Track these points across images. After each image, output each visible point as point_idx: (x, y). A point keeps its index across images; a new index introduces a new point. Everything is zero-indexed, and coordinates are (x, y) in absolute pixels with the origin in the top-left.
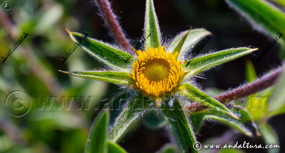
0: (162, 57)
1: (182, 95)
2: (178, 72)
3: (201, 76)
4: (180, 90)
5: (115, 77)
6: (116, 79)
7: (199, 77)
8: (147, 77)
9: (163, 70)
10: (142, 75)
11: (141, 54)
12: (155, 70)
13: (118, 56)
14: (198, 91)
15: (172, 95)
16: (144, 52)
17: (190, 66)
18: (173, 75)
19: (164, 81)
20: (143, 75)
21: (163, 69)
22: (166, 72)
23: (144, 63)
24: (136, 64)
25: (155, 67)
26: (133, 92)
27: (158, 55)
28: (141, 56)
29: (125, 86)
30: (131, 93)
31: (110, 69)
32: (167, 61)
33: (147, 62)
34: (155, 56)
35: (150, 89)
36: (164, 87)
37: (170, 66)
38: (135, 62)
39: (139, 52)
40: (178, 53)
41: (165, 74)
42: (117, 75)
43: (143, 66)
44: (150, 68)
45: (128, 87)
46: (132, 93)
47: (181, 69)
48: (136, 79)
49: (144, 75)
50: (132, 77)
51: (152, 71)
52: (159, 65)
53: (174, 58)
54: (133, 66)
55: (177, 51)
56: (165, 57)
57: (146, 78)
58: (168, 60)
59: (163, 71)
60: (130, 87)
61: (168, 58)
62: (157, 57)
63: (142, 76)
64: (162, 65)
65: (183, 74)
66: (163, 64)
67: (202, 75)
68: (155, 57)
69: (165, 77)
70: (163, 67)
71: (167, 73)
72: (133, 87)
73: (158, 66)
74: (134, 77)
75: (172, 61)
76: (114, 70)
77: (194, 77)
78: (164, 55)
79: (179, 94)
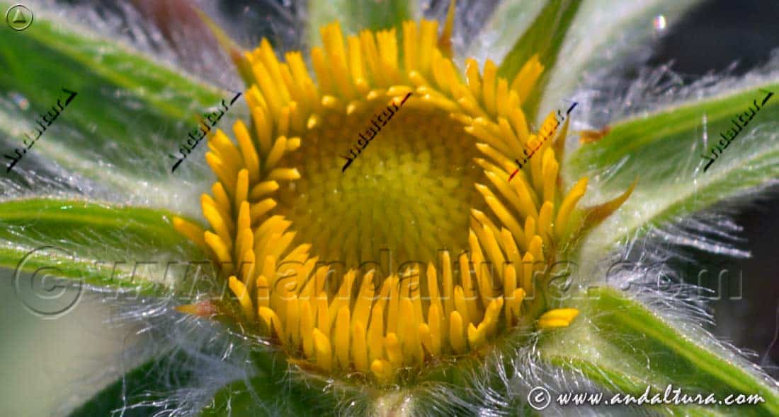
0: (427, 97)
1: (567, 369)
2: (540, 201)
3: (712, 237)
4: (549, 336)
5: (86, 243)
6: (89, 251)
7: (695, 243)
8: (312, 242)
9: (430, 193)
10: (278, 222)
11: (269, 70)
12: (375, 189)
13: (112, 87)
14: (683, 344)
15: (493, 369)
16: (294, 58)
17: (628, 164)
18: (498, 223)
19: (432, 271)
20: (287, 223)
21: (429, 183)
22: (454, 203)
23: (296, 142)
24: (239, 149)
25: (373, 167)
26: (209, 347)
27: (397, 82)
28: (271, 91)
29: (152, 302)
30: (198, 355)
31: (45, 184)
32: (462, 125)
33: (315, 129)
34: (373, 86)
35: (333, 327)
36: (435, 309)
37: (481, 161)
38: (232, 134)
39: (262, 58)
40: (540, 68)
41: (447, 217)
42: (93, 226)
43: (289, 159)
44: (334, 174)
45: (179, 316)
46: (204, 357)
47: (559, 181)
48: (234, 253)
49: (290, 229)
50: (203, 238)
51: (351, 197)
52: (399, 153)
53: (510, 101)
54: (214, 158)
55: (534, 50)
56: (449, 96)
57: (305, 247)
58: (467, 119)
59: (426, 197)
60: (187, 308)
61: (468, 101)
62: (391, 98)
63: (276, 236)
64: (425, 156)
65: (577, 220)
66: (430, 147)
67: (722, 228)
68: (373, 95)
69: (445, 238)
70: (433, 167)
71: (460, 210)
72: (208, 309)
73: (392, 163)
74: (217, 244)
75: (495, 127)
76: (76, 190)
77: (658, 240)
78: (441, 79)
79: (541, 363)
